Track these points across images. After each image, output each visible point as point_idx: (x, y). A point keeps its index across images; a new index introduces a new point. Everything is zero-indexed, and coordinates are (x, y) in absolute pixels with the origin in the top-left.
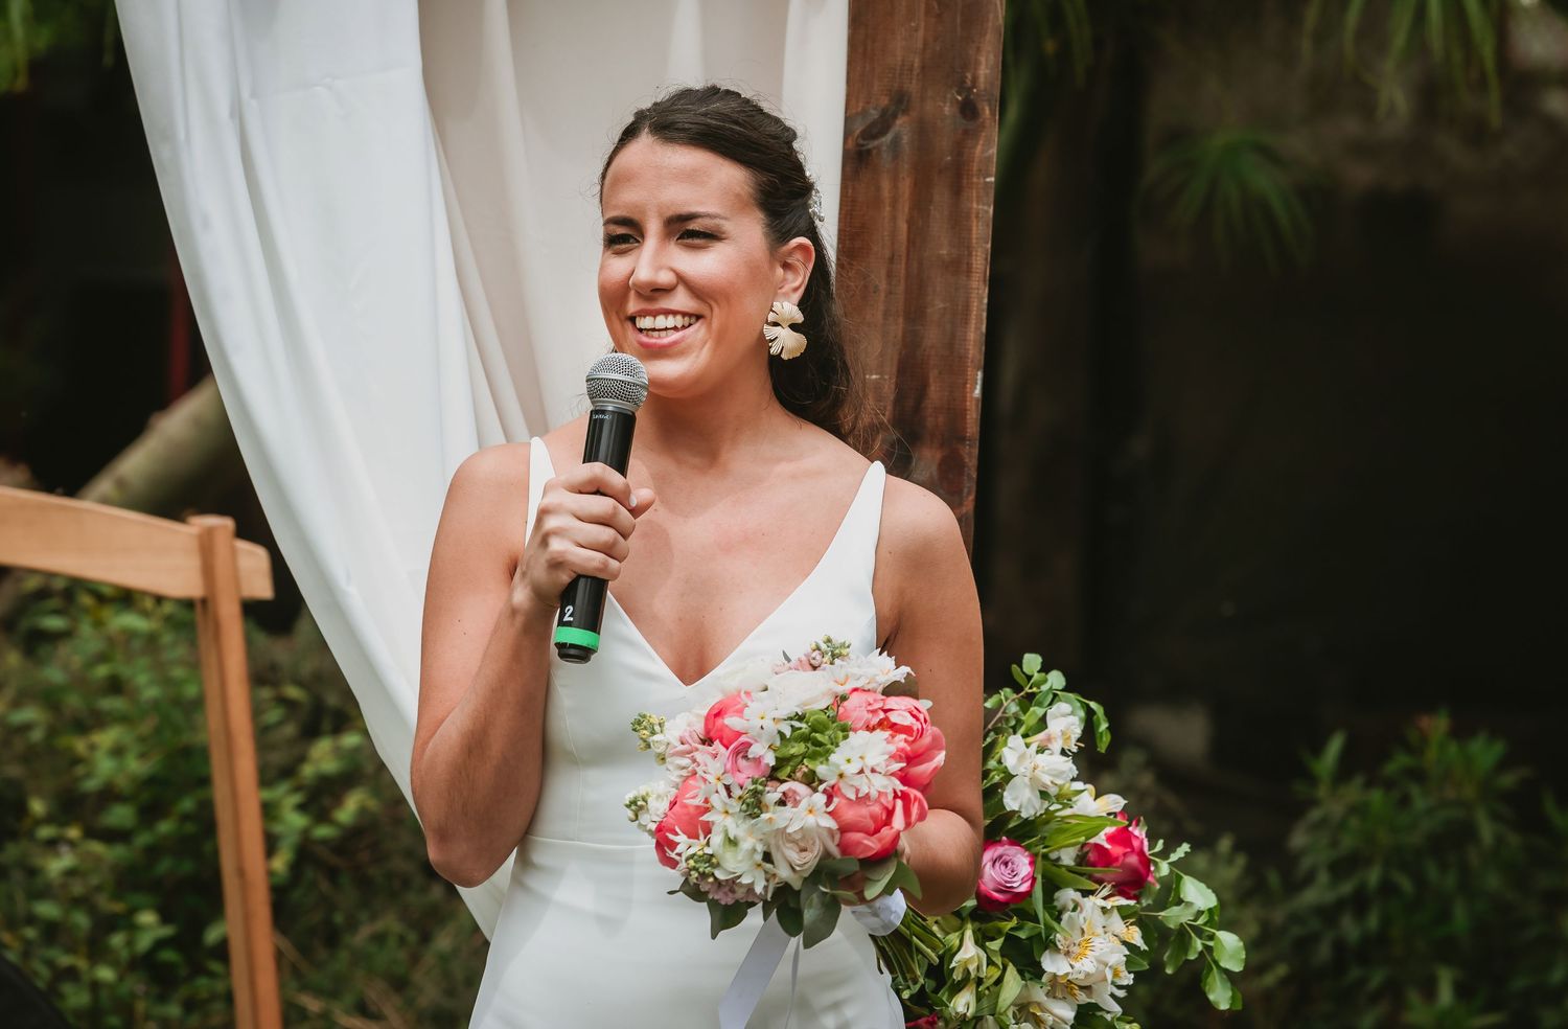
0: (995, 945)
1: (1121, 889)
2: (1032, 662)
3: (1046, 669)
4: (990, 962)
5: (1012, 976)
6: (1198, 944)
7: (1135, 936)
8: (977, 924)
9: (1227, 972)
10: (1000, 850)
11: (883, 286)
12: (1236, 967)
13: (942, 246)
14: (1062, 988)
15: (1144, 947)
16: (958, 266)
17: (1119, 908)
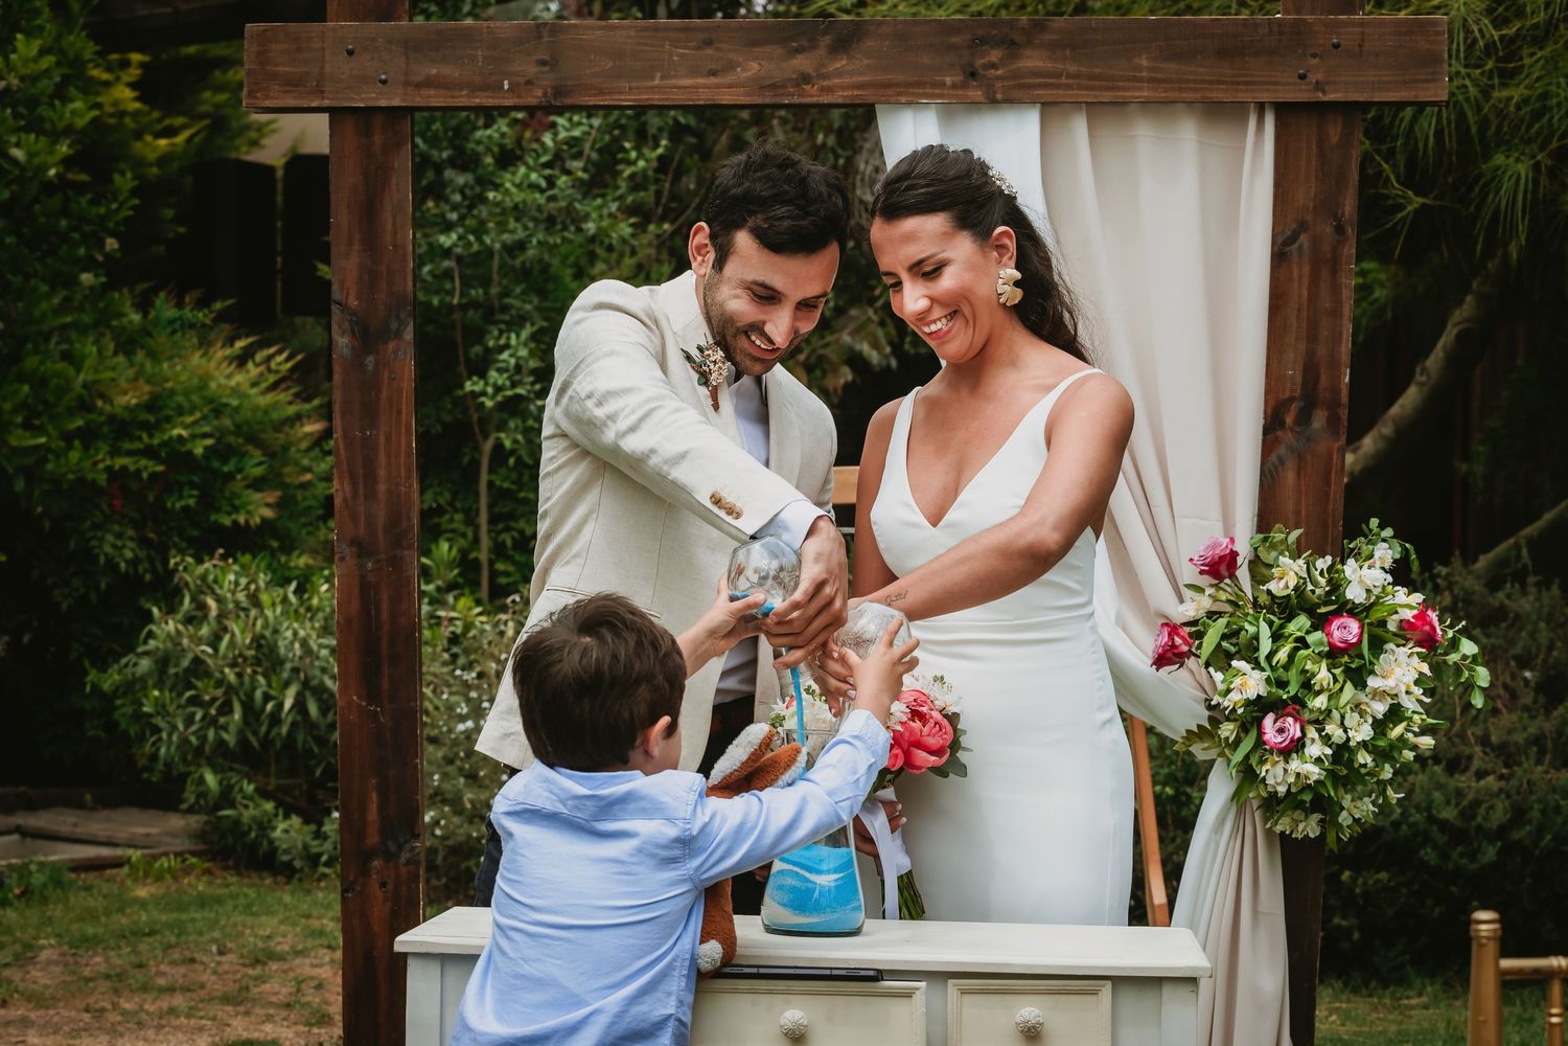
0: (1337, 671)
1: (1419, 644)
2: (1374, 522)
3: (1382, 527)
4: (1336, 680)
5: (1349, 688)
6: (1466, 674)
7: (1425, 668)
8: (1330, 661)
9: (1479, 687)
10: (1342, 620)
11: (1295, 324)
12: (1485, 684)
13: (1326, 302)
14: (1378, 694)
15: (1429, 674)
16: (1335, 313)
17: (1417, 653)
